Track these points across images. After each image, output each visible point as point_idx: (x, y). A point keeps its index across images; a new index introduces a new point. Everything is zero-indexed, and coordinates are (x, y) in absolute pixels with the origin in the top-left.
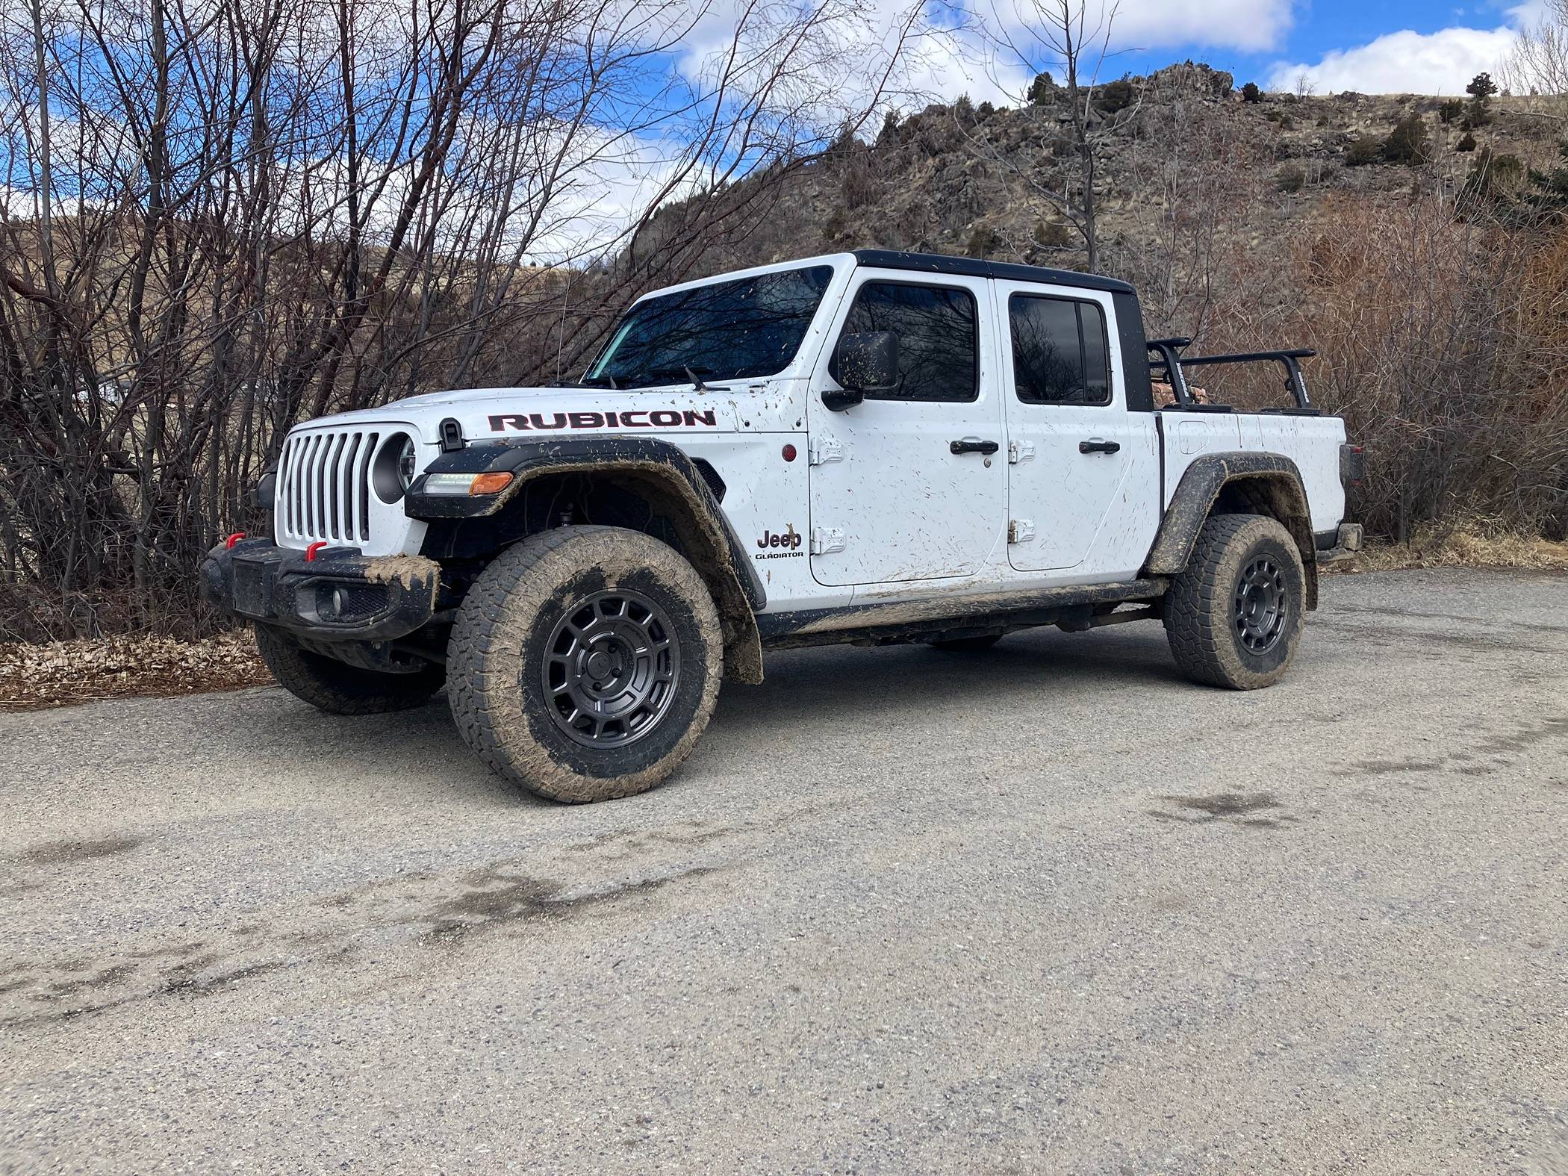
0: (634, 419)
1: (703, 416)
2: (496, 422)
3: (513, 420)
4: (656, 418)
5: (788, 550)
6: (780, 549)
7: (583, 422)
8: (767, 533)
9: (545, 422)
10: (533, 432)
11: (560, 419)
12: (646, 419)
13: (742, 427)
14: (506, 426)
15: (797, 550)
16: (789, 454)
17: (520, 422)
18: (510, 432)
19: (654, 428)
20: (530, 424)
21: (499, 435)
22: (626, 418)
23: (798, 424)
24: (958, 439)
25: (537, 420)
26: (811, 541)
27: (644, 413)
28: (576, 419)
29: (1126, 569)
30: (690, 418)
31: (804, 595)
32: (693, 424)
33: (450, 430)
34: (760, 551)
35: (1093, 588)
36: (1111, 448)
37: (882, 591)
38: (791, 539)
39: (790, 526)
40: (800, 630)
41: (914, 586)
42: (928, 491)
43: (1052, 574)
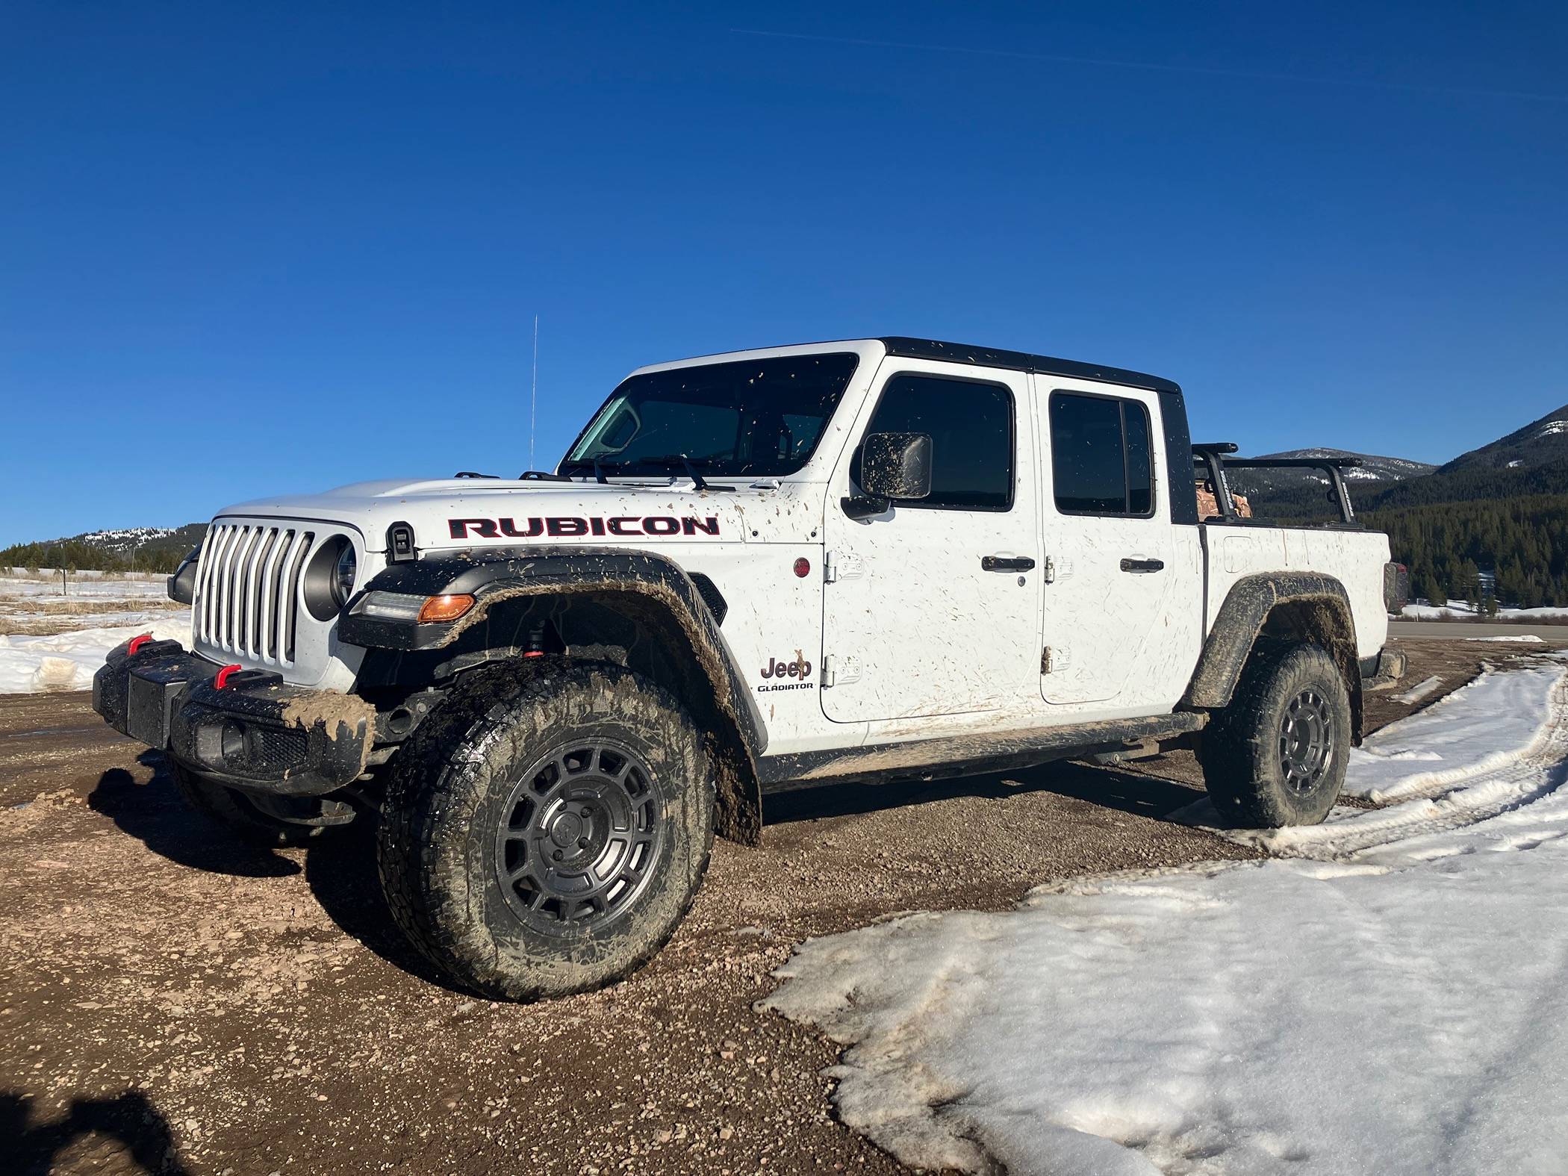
0: (625, 526)
1: (705, 523)
2: (458, 528)
3: (478, 525)
4: (649, 525)
5: (795, 680)
6: (787, 680)
7: (563, 529)
8: (772, 661)
9: (518, 529)
10: (504, 541)
11: (535, 526)
12: (638, 526)
13: (750, 538)
14: (469, 532)
15: (807, 680)
16: (802, 568)
17: (487, 528)
18: (474, 540)
19: (647, 537)
20: (498, 531)
21: (460, 544)
22: (615, 526)
23: (814, 535)
24: (990, 553)
25: (508, 525)
26: (824, 671)
27: (636, 519)
28: (555, 526)
29: (1164, 701)
30: (690, 525)
31: (811, 734)
32: (693, 533)
33: (400, 534)
34: (764, 682)
35: (1130, 723)
36: (1154, 566)
37: (901, 728)
38: (799, 668)
39: (799, 653)
40: (805, 777)
41: (936, 722)
42: (956, 613)
43: (1086, 708)
